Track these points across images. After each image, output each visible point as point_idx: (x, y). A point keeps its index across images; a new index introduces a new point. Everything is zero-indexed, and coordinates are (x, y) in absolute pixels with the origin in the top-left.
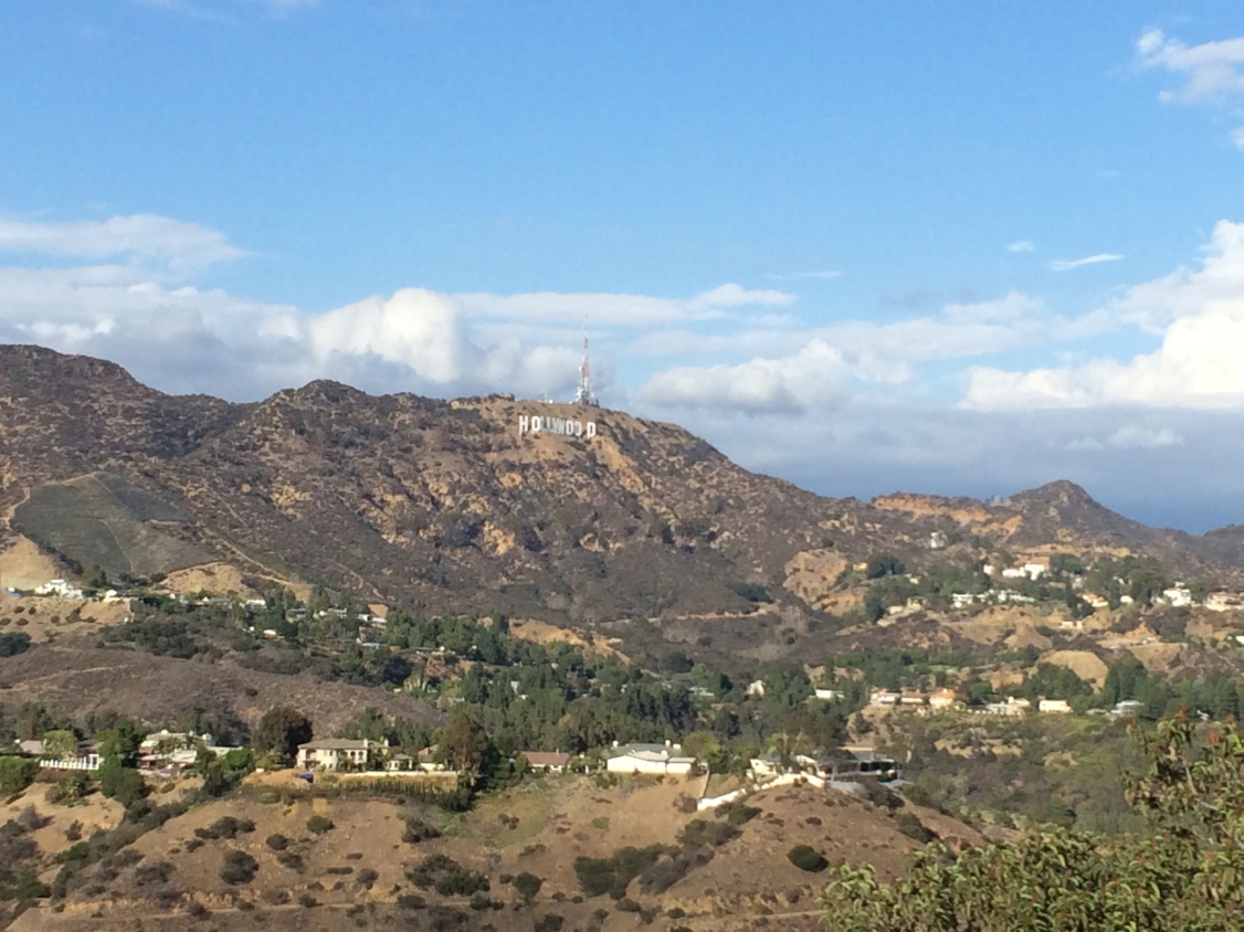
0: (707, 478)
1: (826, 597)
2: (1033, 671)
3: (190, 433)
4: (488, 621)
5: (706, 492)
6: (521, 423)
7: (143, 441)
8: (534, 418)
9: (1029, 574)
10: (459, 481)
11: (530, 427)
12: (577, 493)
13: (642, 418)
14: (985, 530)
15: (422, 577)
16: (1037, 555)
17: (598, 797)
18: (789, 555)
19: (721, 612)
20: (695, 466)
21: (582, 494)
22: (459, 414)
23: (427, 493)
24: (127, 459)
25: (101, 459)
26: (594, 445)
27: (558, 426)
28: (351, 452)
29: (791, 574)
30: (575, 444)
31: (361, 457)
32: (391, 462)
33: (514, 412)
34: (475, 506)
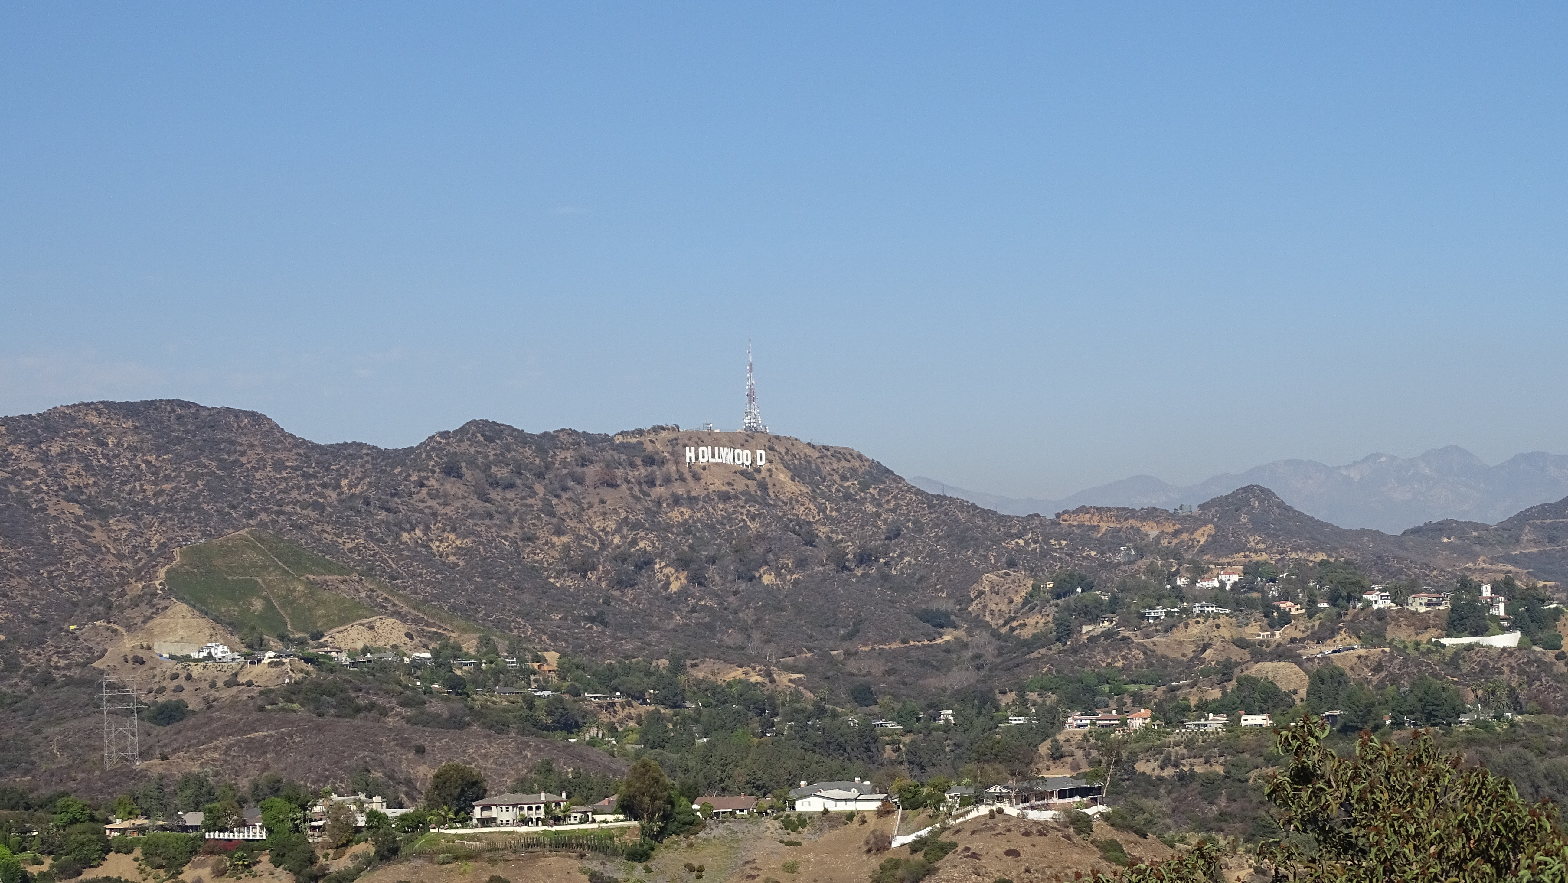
0: (884, 501)
1: (1013, 619)
2: (1230, 686)
3: (344, 482)
4: (664, 662)
5: (884, 516)
6: (688, 455)
7: (294, 494)
8: (702, 449)
9: (1223, 584)
10: (626, 518)
11: (697, 458)
12: (748, 523)
13: (813, 443)
14: (1175, 541)
15: (592, 619)
16: (1229, 563)
17: (786, 839)
18: (975, 577)
19: (904, 641)
20: (871, 490)
21: (753, 526)
22: (620, 448)
23: (595, 534)
24: (279, 513)
25: (252, 515)
26: (764, 473)
27: (727, 455)
28: (510, 494)
29: (976, 597)
30: (744, 473)
31: (522, 498)
32: (554, 501)
33: (680, 443)
34: (643, 544)
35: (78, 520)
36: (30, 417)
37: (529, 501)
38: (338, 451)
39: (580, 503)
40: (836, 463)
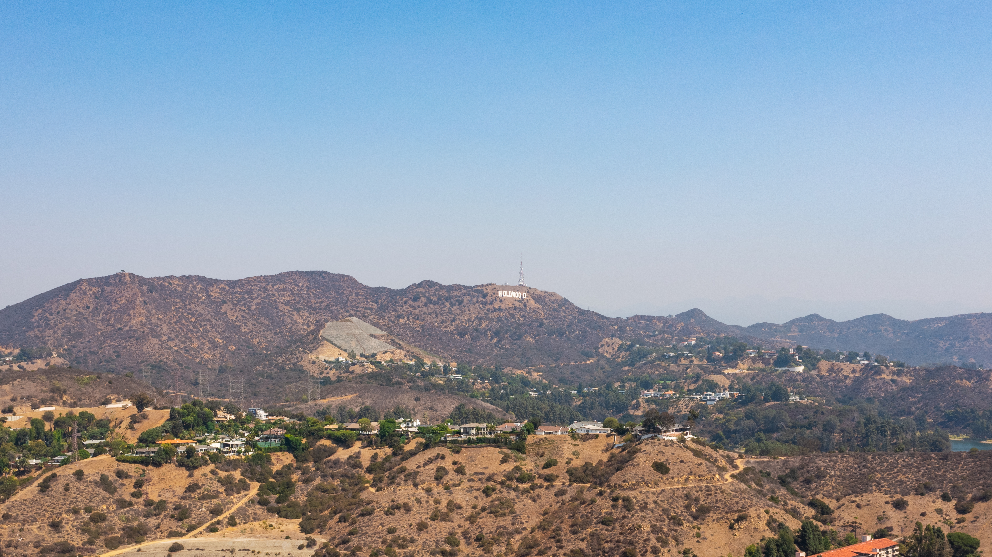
0: (567, 312)
1: (615, 355)
5: (567, 317)
6: (499, 293)
7: (362, 304)
8: (504, 292)
10: (478, 315)
11: (502, 295)
13: (543, 290)
18: (601, 339)
19: (575, 362)
20: (563, 308)
21: (522, 319)
22: (477, 291)
24: (358, 311)
25: (348, 312)
26: (526, 301)
27: (513, 294)
28: (438, 306)
29: (601, 347)
30: (519, 301)
31: (441, 308)
32: (452, 309)
33: (496, 289)
34: (484, 325)
35: (289, 311)
36: (273, 276)
37: (444, 309)
38: (378, 289)
39: (461, 310)
40: (550, 298)
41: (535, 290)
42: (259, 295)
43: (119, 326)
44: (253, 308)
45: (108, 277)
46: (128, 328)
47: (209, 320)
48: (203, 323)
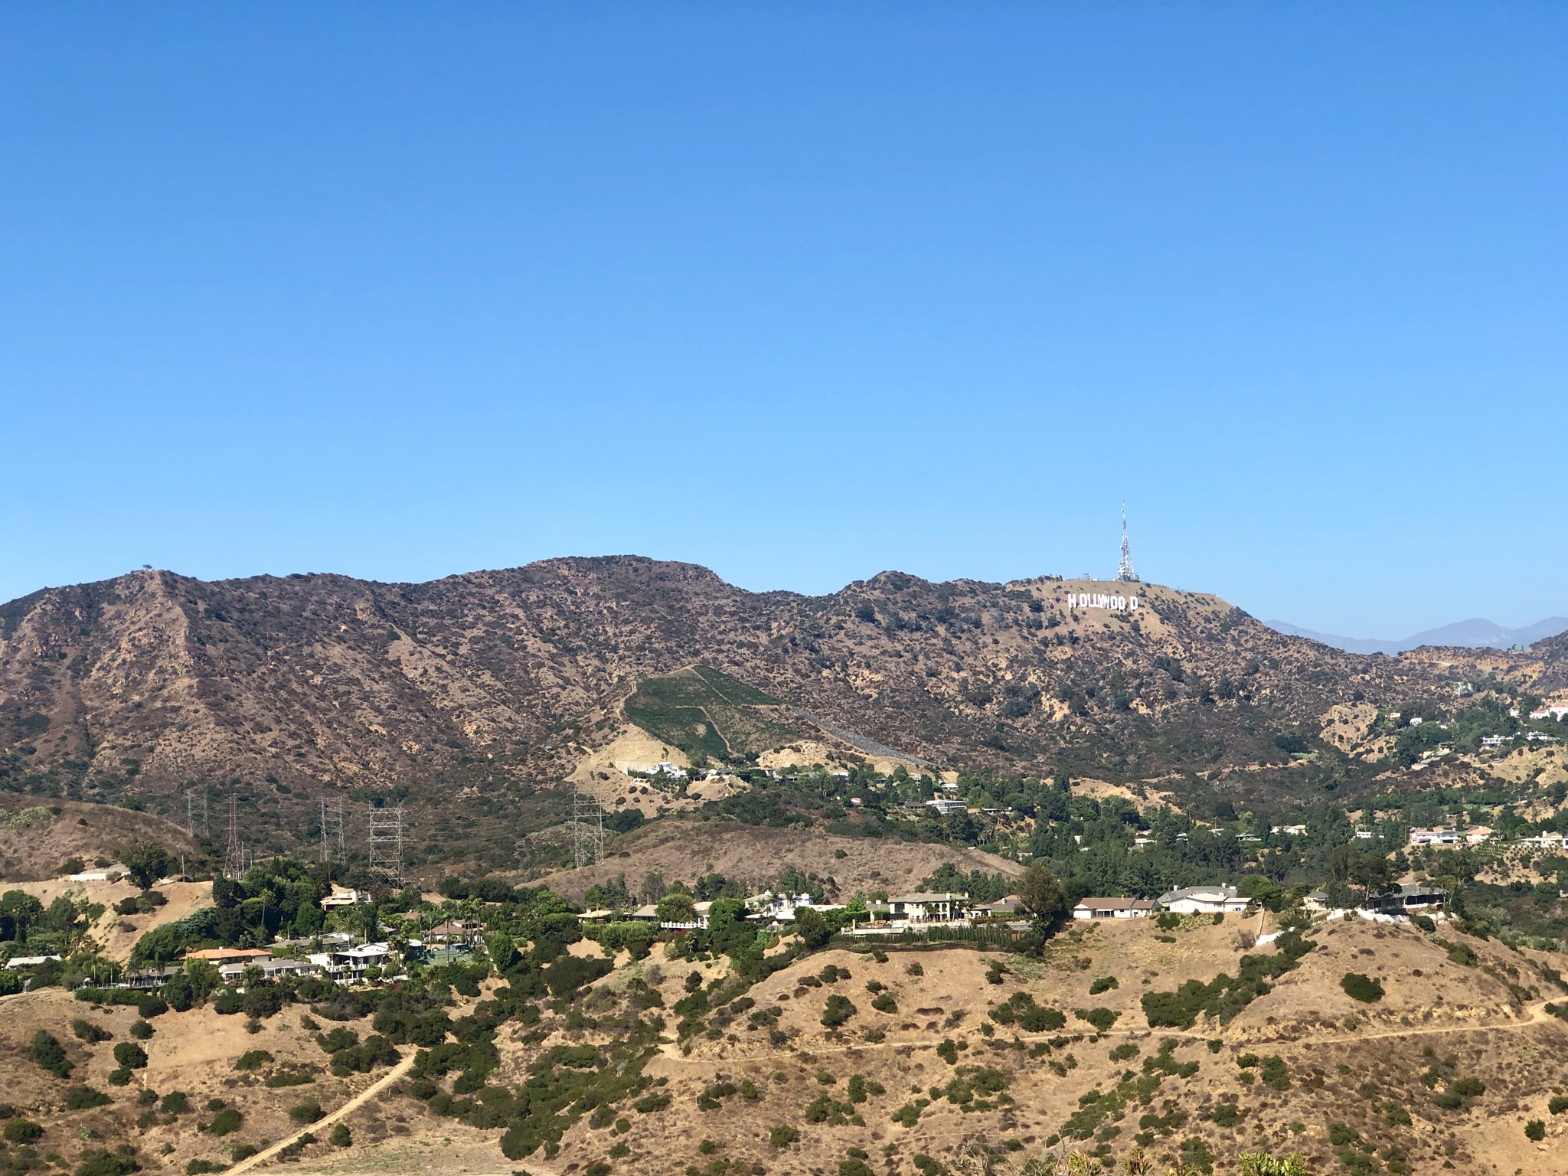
0: (1242, 641)
1: (1361, 745)
3: (774, 625)
4: (1049, 781)
5: (1243, 654)
6: (1070, 600)
7: (732, 634)
8: (1081, 596)
9: (1554, 715)
10: (1017, 656)
12: (1124, 661)
13: (1180, 590)
14: (1507, 678)
15: (987, 744)
16: (1559, 697)
17: (1162, 934)
18: (1325, 707)
19: (1263, 764)
20: (1232, 632)
21: (1129, 662)
22: (1013, 595)
23: (988, 669)
24: (720, 651)
25: (696, 653)
26: (1137, 616)
27: (1103, 600)
28: (917, 635)
29: (1326, 726)
30: (1120, 618)
31: (926, 639)
32: (954, 641)
33: (1063, 590)
34: (1032, 679)
35: (552, 657)
36: (513, 570)
37: (934, 641)
38: (767, 598)
39: (976, 643)
40: (1200, 608)
41: (1162, 589)
42: (478, 618)
43: (136, 698)
44: (463, 650)
45: (113, 582)
46: (158, 704)
47: (356, 682)
48: (341, 689)
